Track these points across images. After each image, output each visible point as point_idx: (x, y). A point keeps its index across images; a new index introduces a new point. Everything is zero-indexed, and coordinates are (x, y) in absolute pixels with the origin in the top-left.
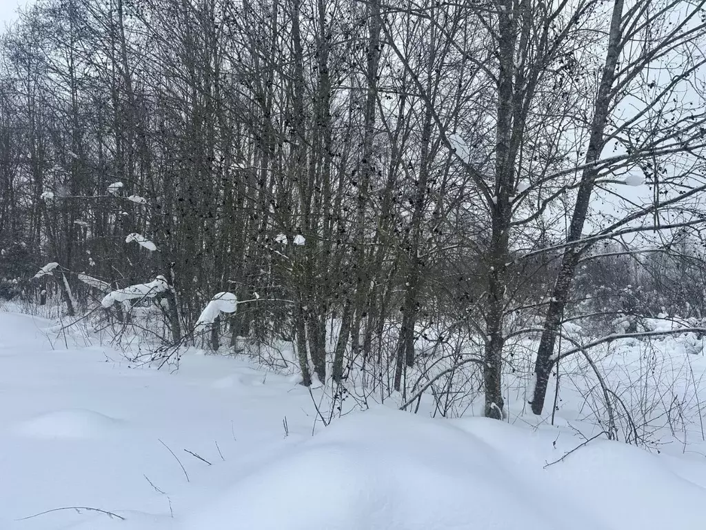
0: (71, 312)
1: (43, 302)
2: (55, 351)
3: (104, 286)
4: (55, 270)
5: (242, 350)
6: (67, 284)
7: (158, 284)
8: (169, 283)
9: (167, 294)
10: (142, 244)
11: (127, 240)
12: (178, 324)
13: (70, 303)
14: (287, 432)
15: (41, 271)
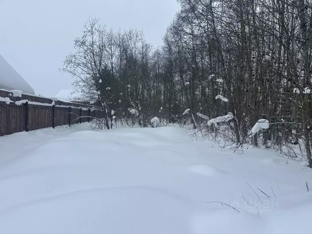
0: (195, 128)
1: (185, 124)
2: (193, 142)
3: (206, 117)
4: (189, 112)
5: (270, 147)
6: (193, 117)
7: (229, 116)
8: (234, 115)
9: (233, 120)
10: (222, 99)
11: (216, 98)
12: (239, 133)
13: (194, 124)
14: (308, 190)
15: (185, 112)
